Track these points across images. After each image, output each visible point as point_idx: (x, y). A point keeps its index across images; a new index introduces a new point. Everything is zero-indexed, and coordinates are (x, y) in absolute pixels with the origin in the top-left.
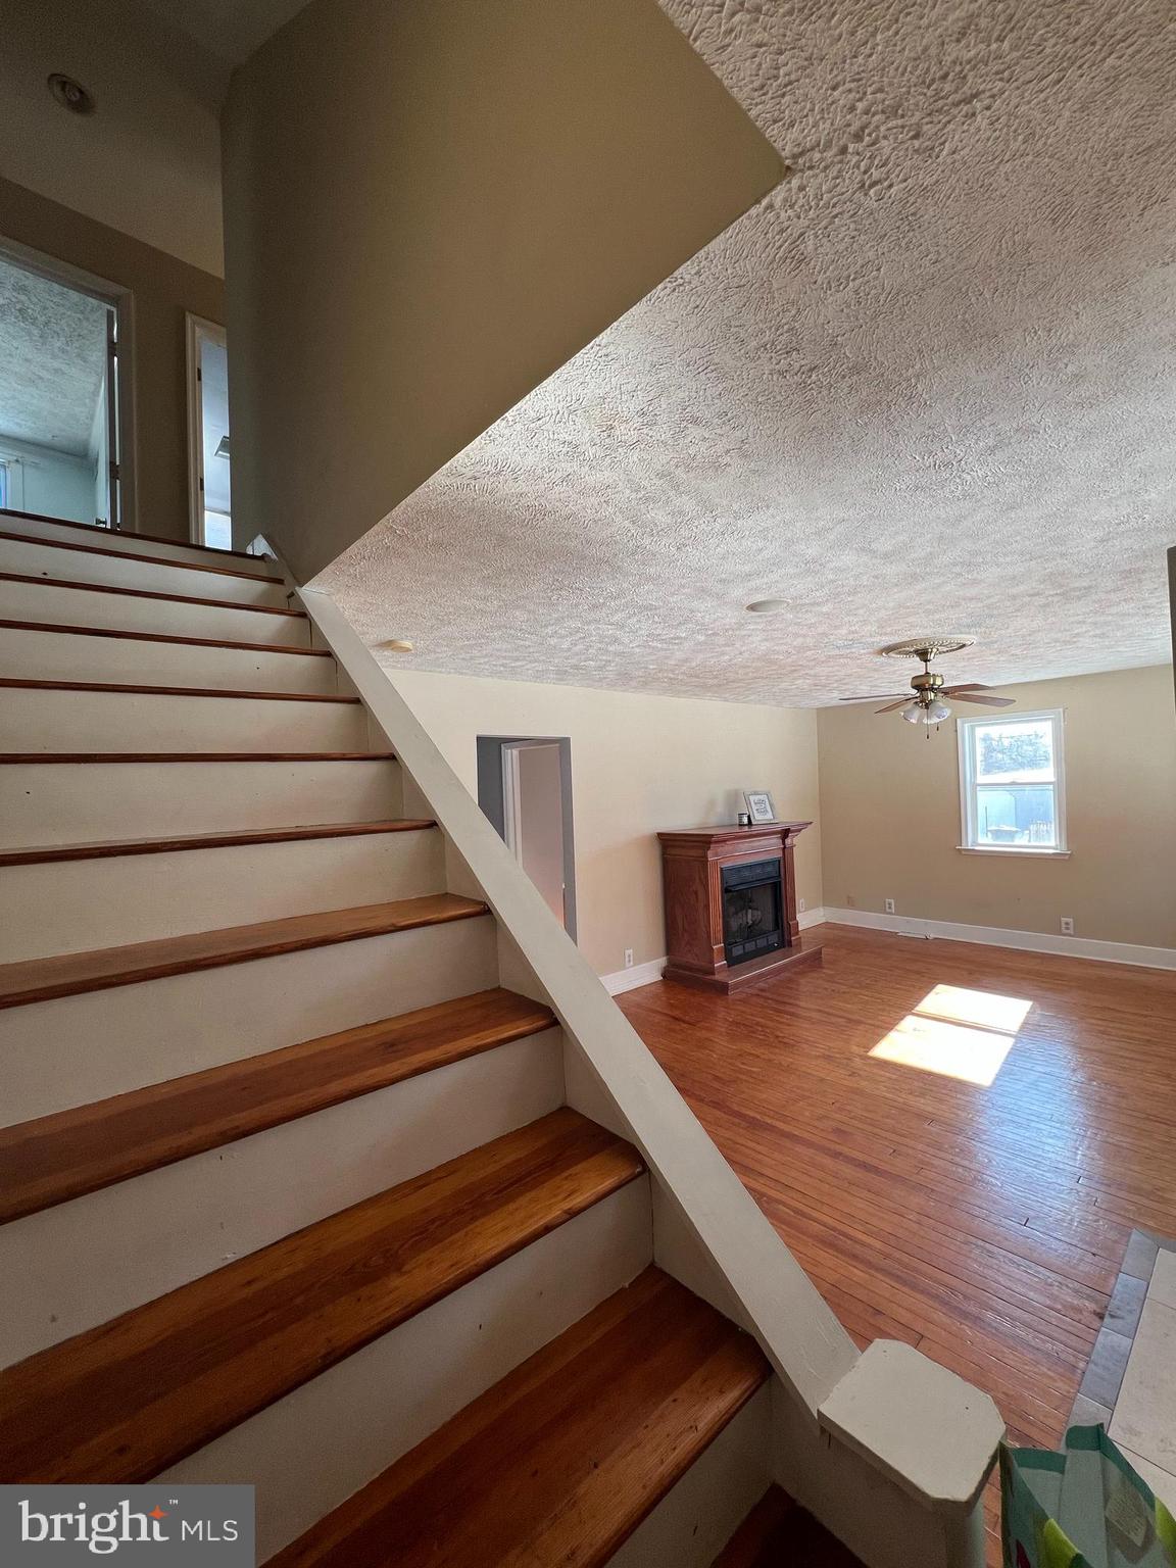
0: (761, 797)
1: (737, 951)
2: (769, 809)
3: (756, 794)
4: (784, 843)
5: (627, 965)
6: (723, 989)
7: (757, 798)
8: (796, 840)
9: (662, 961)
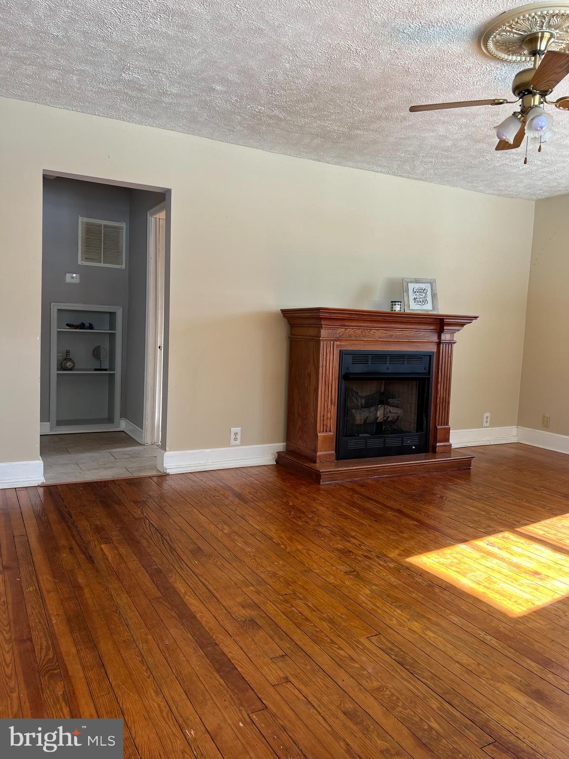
0: (423, 286)
1: (353, 444)
2: (429, 298)
3: (417, 281)
4: (439, 337)
5: (233, 442)
6: (316, 477)
7: (417, 286)
8: (457, 336)
9: (280, 446)
